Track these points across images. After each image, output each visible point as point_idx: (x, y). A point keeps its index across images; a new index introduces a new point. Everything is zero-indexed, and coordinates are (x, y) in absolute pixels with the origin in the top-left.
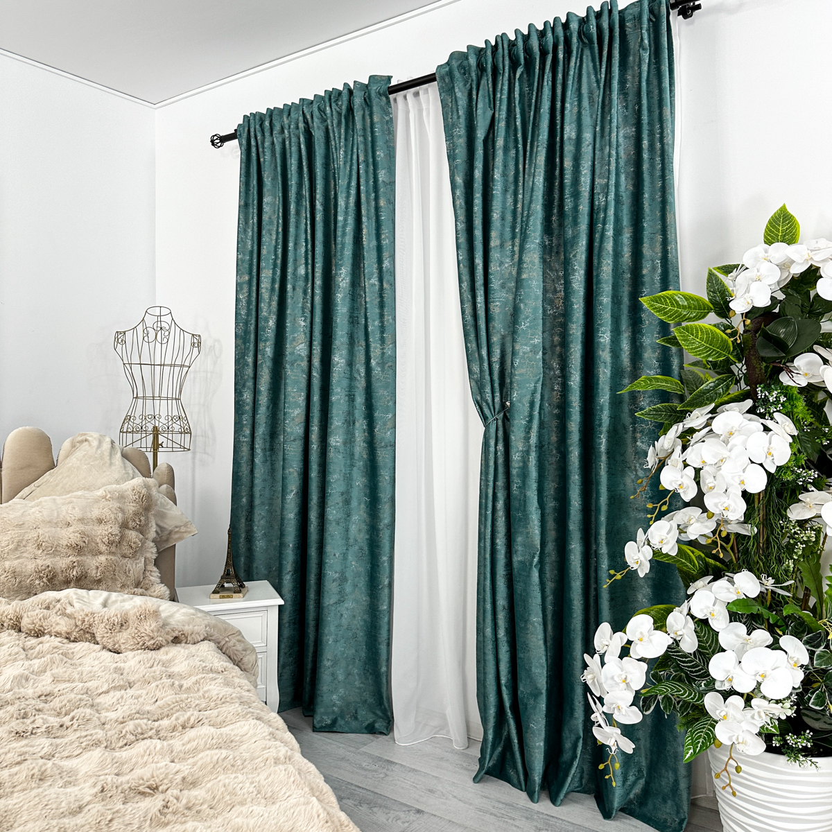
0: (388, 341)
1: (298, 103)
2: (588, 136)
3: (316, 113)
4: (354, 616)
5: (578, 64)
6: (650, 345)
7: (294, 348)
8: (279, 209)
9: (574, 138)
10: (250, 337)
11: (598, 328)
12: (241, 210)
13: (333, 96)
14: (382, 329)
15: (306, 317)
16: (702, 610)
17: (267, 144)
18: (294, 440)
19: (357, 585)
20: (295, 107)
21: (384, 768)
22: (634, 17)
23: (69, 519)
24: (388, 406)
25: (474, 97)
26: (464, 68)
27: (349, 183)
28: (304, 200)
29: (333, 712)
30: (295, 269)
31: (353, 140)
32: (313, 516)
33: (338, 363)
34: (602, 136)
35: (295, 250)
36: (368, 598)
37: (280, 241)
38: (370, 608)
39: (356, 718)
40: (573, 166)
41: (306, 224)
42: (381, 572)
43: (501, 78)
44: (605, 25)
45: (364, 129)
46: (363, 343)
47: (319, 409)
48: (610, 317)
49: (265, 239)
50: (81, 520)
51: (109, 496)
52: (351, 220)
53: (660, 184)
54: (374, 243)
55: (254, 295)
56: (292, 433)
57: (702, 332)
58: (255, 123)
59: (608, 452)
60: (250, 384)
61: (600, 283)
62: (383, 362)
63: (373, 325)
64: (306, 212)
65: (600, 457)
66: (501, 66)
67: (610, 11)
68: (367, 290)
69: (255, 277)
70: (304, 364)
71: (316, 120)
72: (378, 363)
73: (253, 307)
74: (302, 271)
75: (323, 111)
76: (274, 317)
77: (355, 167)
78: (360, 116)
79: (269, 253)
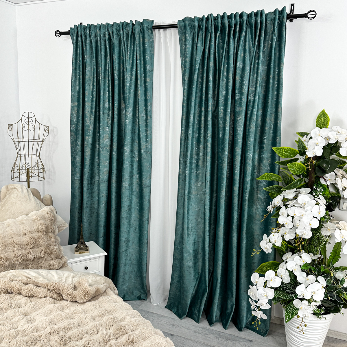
0: (149, 142)
2: (248, 68)
3: (115, 32)
4: (132, 255)
6: (266, 158)
7: (104, 141)
8: (94, 74)
9: (241, 68)
10: (79, 132)
11: (248, 151)
12: (73, 71)
13: (124, 25)
14: (147, 136)
15: (109, 127)
16: (291, 268)
17: (88, 42)
18: (104, 182)
19: (133, 243)
20: (103, 26)
21: (151, 316)
22: (271, 20)
24: (148, 170)
25: (196, 40)
26: (191, 25)
27: (132, 68)
28: (107, 71)
29: (124, 293)
30: (104, 105)
31: (134, 48)
32: (113, 214)
33: (127, 151)
34: (254, 69)
35: (104, 95)
36: (138, 248)
37: (95, 89)
38: (139, 251)
39: (133, 294)
40: (240, 80)
41: (109, 83)
42: (144, 238)
43: (210, 34)
44: (259, 21)
45: (140, 44)
46: (137, 141)
47: (116, 169)
48: (253, 147)
49: (87, 88)
52: (133, 86)
53: (276, 93)
54: (143, 97)
55: (81, 113)
56: (103, 179)
57: (298, 165)
58: (81, 30)
59: (249, 200)
60: (79, 154)
61: (250, 133)
62: (147, 151)
63: (143, 135)
64: (109, 78)
65: (246, 201)
66: (210, 28)
67: (261, 14)
68: (140, 119)
69: (81, 104)
70: (108, 148)
71: (115, 35)
72: (144, 151)
73: (80, 119)
74: (107, 105)
75: (118, 31)
76: (93, 125)
77: (135, 61)
78: (138, 37)
79: (89, 94)
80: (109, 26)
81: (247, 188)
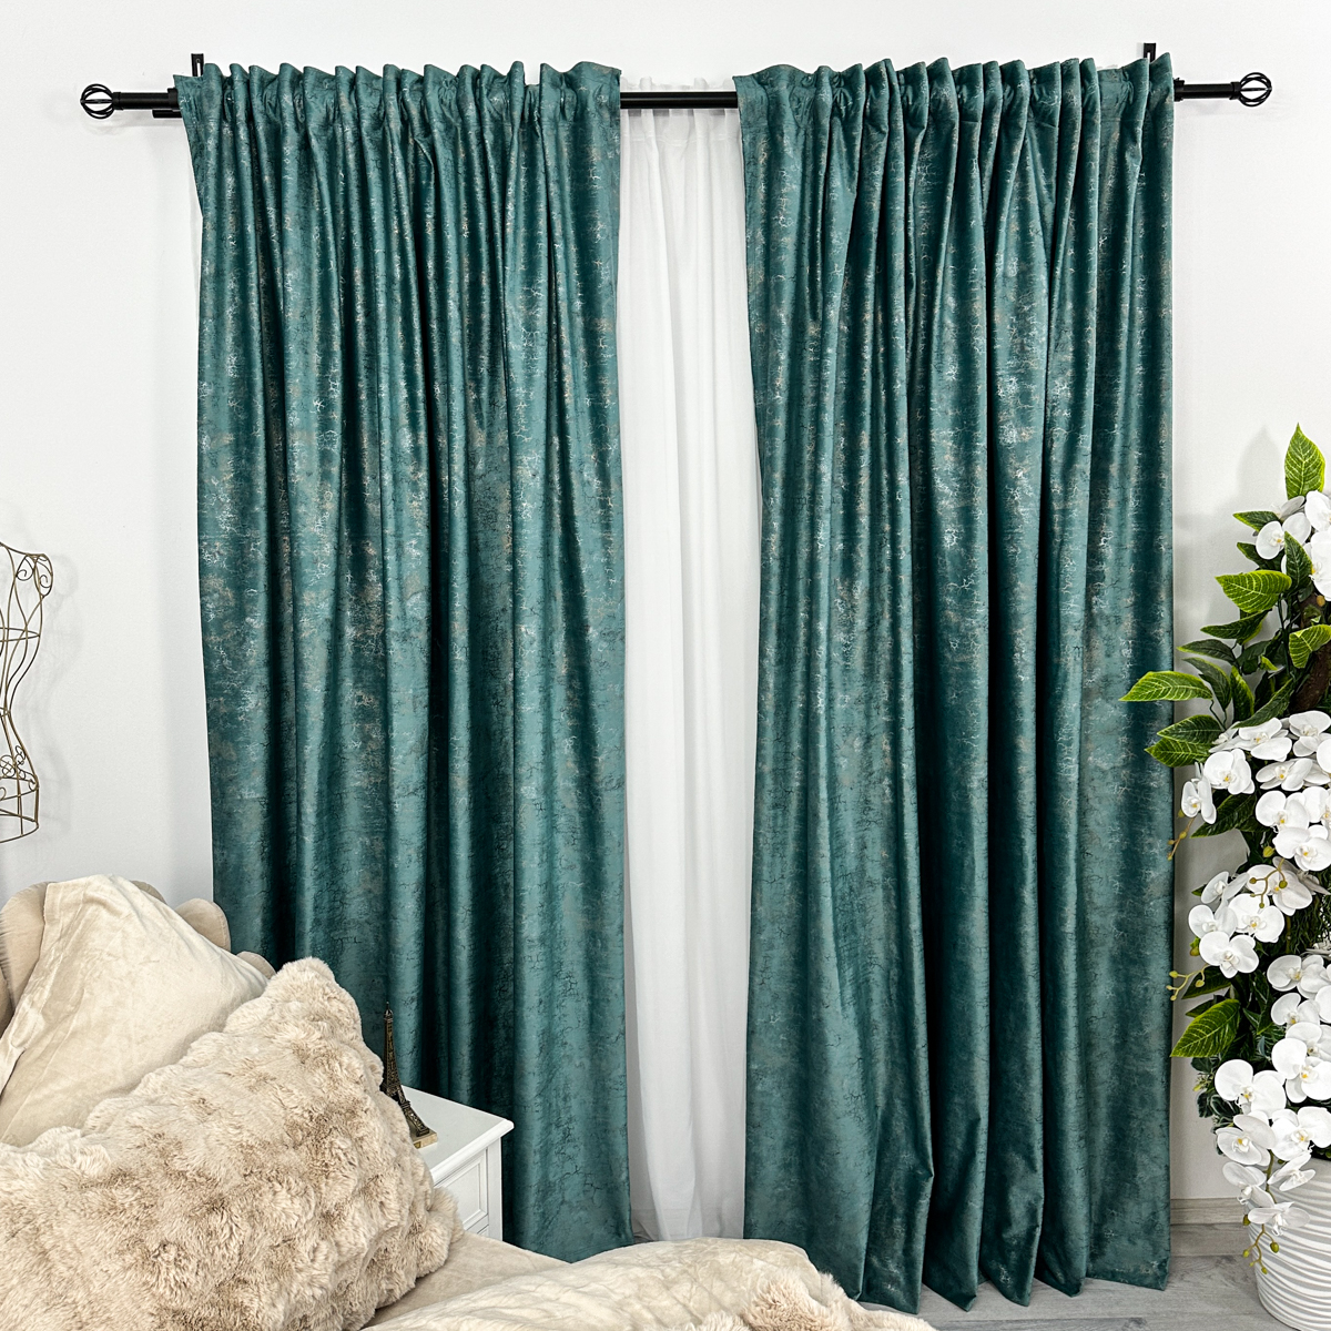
26: (799, 102)
54: (583, 401)
63: (591, 562)
74: (406, 442)
78: (554, 139)
79: (306, 392)
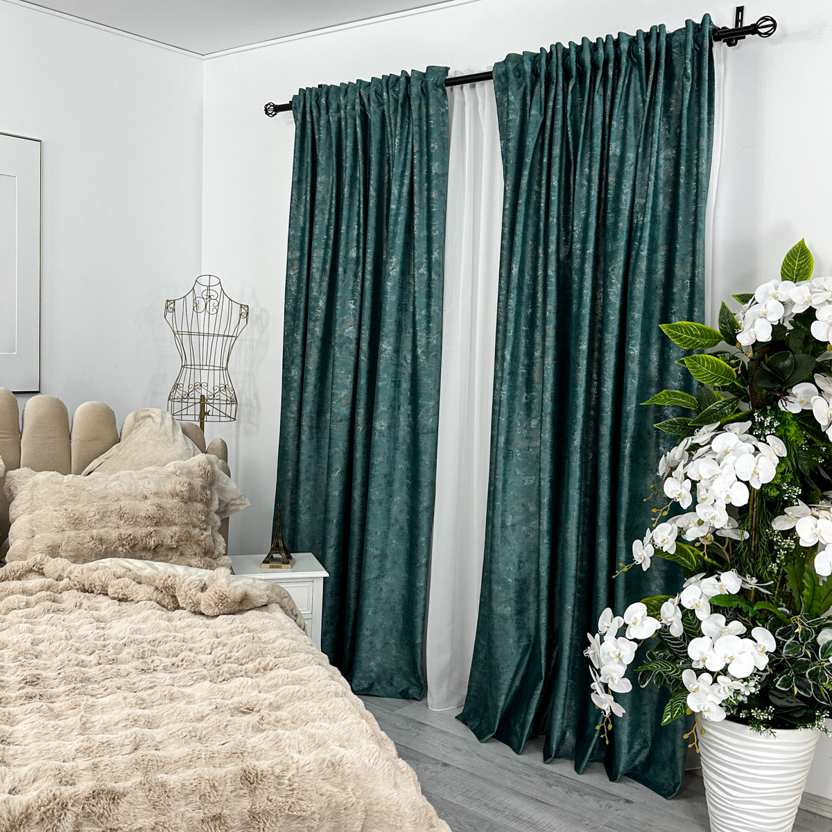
0: (434, 331)
1: (355, 83)
2: (631, 156)
3: (373, 97)
4: (393, 591)
5: (626, 82)
7: (344, 331)
8: (332, 189)
9: (619, 155)
10: (299, 315)
11: (629, 341)
12: (294, 186)
13: (390, 82)
14: (429, 318)
15: (355, 300)
18: (341, 421)
19: (396, 562)
20: (352, 87)
22: (680, 45)
23: (146, 492)
24: (431, 394)
25: (528, 102)
26: (519, 72)
27: (403, 172)
28: (358, 182)
29: (370, 677)
30: (347, 252)
31: (409, 128)
32: (357, 494)
33: (386, 350)
34: (644, 158)
35: (348, 232)
36: (406, 575)
37: (333, 221)
38: (408, 584)
39: (392, 684)
40: (616, 182)
41: (359, 207)
42: (419, 551)
43: (554, 87)
44: (653, 50)
45: (420, 119)
46: (411, 331)
47: (365, 392)
48: (640, 332)
49: (318, 218)
50: (156, 494)
51: (179, 472)
52: (403, 210)
54: (425, 233)
55: (305, 273)
56: (339, 414)
58: (311, 98)
59: (631, 456)
60: (298, 361)
61: (633, 300)
62: (428, 351)
63: (420, 315)
64: (359, 195)
65: (624, 460)
66: (554, 75)
67: (658, 35)
68: (416, 280)
69: (306, 255)
70: (353, 346)
71: (372, 104)
72: (423, 352)
73: (303, 285)
74: (353, 254)
75: (379, 95)
76: (325, 297)
77: (409, 157)
78: (417, 106)
79: (321, 232)
80: (362, 85)
81: (627, 429)
